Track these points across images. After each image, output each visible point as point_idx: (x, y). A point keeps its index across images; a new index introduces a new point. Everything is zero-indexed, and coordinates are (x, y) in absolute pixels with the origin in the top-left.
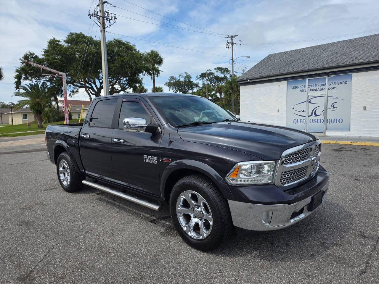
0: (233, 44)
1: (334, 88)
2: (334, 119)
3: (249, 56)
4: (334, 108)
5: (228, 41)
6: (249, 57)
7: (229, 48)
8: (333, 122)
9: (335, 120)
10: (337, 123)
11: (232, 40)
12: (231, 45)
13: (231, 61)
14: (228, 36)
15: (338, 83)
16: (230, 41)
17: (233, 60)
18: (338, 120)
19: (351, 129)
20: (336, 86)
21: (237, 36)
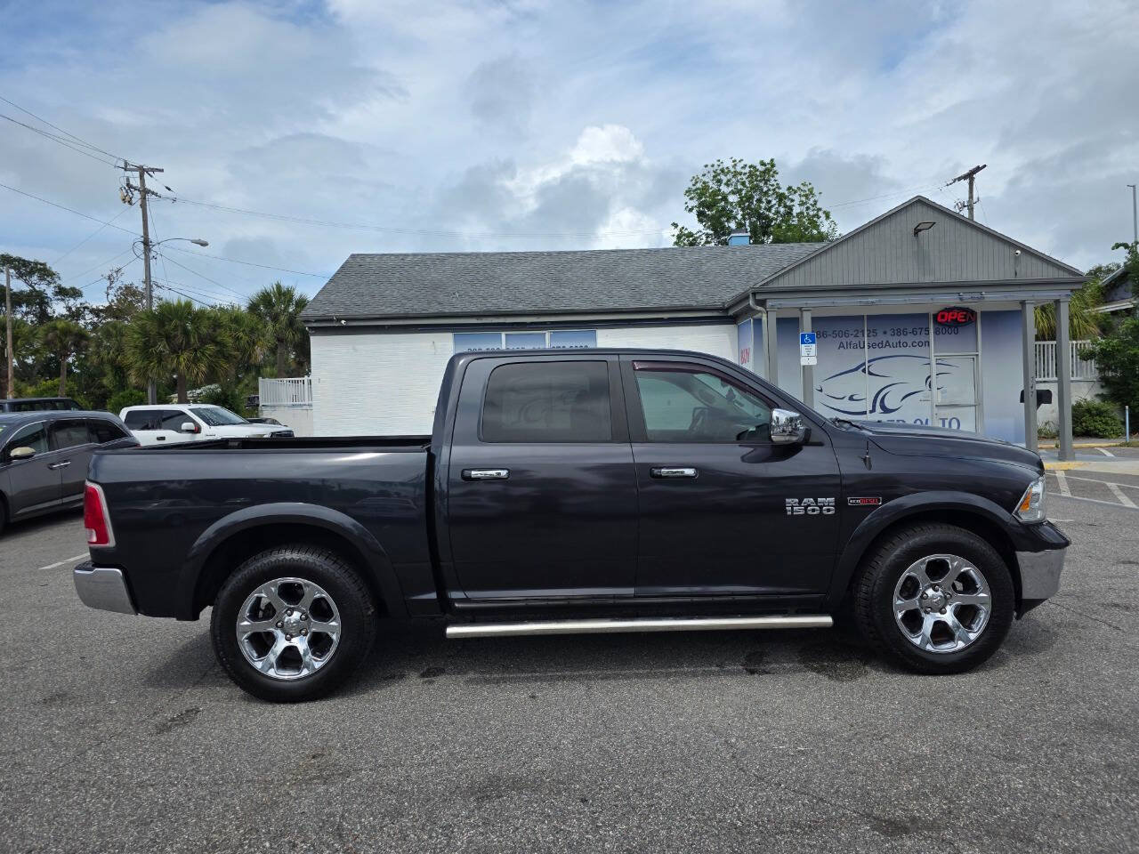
0: (145, 192)
3: (203, 239)
5: (128, 179)
6: (204, 244)
7: (130, 203)
11: (142, 177)
12: (137, 195)
13: (142, 246)
14: (126, 163)
16: (136, 182)
17: (146, 243)
21: (162, 171)
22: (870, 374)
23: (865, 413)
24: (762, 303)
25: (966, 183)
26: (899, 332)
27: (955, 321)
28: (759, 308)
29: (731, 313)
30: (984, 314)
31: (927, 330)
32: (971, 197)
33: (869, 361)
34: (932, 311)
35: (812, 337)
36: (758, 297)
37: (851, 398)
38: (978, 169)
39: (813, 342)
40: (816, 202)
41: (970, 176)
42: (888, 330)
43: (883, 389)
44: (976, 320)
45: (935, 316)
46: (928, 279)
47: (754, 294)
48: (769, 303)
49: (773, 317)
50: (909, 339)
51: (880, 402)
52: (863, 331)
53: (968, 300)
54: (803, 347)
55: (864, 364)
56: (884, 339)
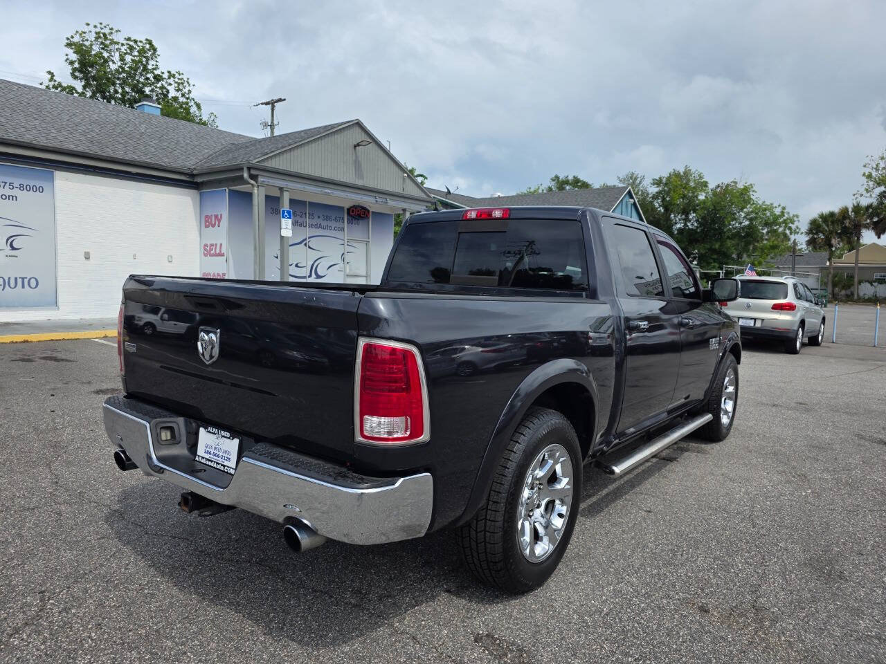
1: (11, 197)
2: (16, 279)
4: (13, 248)
8: (13, 284)
9: (20, 281)
10: (23, 287)
15: (21, 187)
18: (26, 281)
19: (59, 304)
20: (16, 192)
22: (309, 247)
23: (305, 277)
24: (254, 177)
25: (270, 106)
26: (328, 218)
27: (358, 214)
28: (252, 182)
29: (199, 180)
30: (373, 212)
31: (343, 219)
32: (273, 120)
33: (309, 238)
34: (347, 205)
35: (289, 213)
36: (253, 172)
37: (297, 266)
38: (280, 100)
39: (290, 218)
40: (190, 91)
41: (272, 103)
42: (321, 216)
43: (316, 261)
44: (369, 218)
45: (348, 210)
46: (360, 183)
47: (249, 169)
48: (261, 179)
49: (263, 192)
50: (333, 224)
51: (313, 269)
52: (306, 214)
53: (367, 201)
54: (283, 220)
55: (306, 239)
56: (320, 221)
